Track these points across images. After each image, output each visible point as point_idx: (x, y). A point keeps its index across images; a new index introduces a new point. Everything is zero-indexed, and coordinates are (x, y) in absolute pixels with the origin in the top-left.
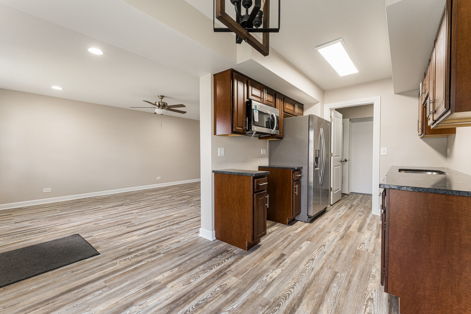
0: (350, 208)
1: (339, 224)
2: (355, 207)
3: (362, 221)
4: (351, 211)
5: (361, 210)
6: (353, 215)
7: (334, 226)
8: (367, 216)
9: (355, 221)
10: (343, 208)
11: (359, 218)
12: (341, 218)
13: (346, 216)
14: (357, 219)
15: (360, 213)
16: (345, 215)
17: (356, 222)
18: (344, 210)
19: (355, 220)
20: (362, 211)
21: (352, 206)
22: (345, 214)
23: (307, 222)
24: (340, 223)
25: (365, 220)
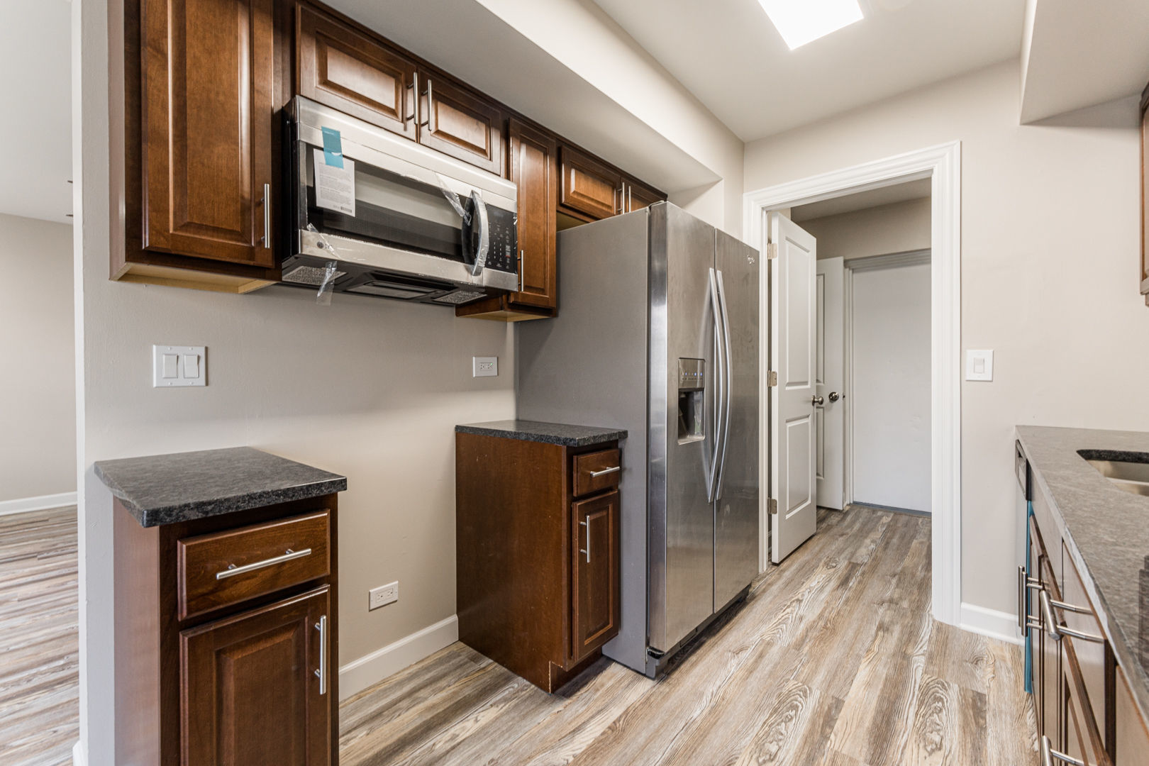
0: (844, 582)
1: (785, 691)
2: (863, 573)
3: (891, 671)
4: (847, 601)
5: (888, 595)
6: (855, 625)
7: (759, 708)
8: (911, 635)
9: (862, 667)
10: (816, 580)
11: (877, 642)
12: (799, 645)
13: (827, 629)
14: (868, 651)
15: (881, 611)
16: (821, 623)
17: (863, 673)
18: (822, 589)
19: (859, 657)
20: (891, 601)
21: (853, 567)
22: (820, 616)
23: (644, 675)
24: (791, 685)
25: (902, 659)
